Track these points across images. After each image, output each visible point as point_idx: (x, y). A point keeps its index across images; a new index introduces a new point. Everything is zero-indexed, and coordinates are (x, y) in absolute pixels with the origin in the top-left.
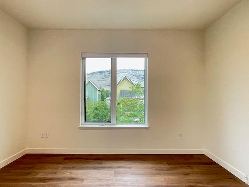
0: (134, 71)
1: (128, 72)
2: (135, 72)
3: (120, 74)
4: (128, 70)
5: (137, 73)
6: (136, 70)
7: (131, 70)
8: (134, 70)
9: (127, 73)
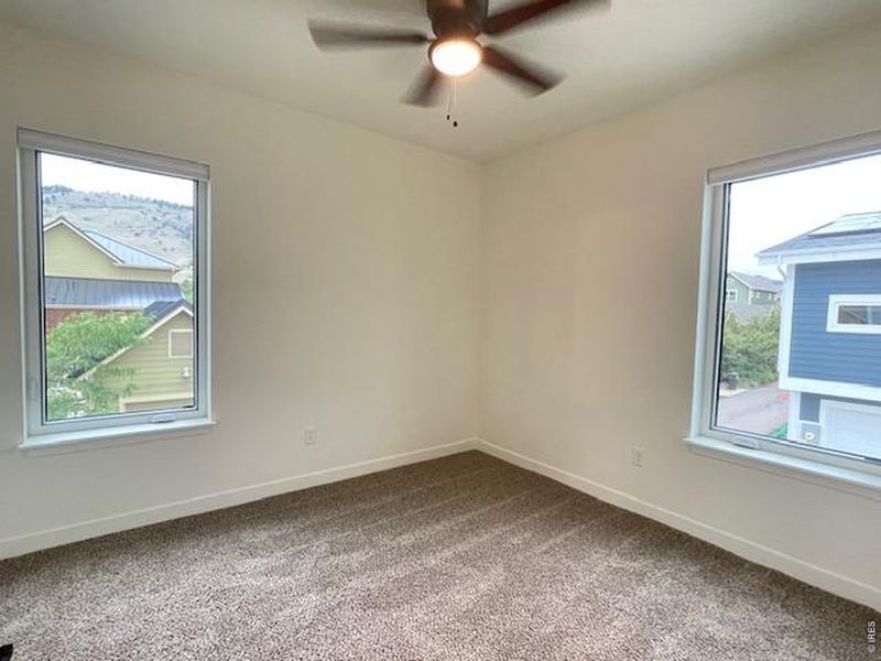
0: (165, 209)
1: (139, 207)
2: (172, 211)
3: (105, 209)
4: (143, 202)
5: (179, 218)
6: (175, 206)
7: (155, 202)
8: (167, 204)
9: (137, 212)
